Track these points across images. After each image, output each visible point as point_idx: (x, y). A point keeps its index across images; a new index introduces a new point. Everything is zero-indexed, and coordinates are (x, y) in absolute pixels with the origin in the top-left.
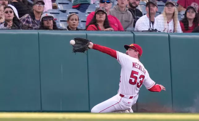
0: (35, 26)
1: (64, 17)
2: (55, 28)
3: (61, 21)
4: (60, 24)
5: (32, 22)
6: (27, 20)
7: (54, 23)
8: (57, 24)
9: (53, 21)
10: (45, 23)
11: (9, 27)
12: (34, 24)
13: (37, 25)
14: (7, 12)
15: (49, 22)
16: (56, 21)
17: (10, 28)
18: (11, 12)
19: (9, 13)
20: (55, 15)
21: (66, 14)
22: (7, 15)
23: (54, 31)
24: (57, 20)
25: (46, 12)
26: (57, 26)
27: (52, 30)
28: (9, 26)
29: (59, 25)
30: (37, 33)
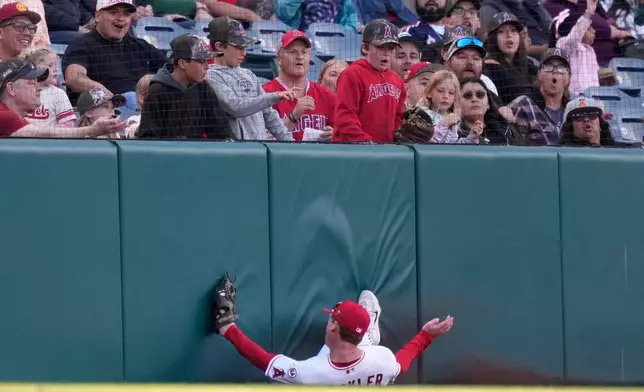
0: (547, 125)
1: (633, 110)
2: (607, 140)
3: (624, 120)
4: (623, 129)
5: (539, 116)
6: (522, 110)
7: (604, 127)
8: (613, 128)
9: (601, 121)
10: (579, 126)
11: (475, 138)
12: (545, 120)
13: (554, 123)
14: (468, 95)
15: (590, 124)
16: (608, 121)
17: (477, 142)
18: (480, 95)
19: (475, 98)
20: (607, 102)
21: (637, 99)
22: (468, 103)
23: (602, 148)
24: (614, 118)
25: (581, 94)
26: (613, 134)
27: (597, 147)
28: (474, 135)
29: (619, 132)
30: (555, 155)
